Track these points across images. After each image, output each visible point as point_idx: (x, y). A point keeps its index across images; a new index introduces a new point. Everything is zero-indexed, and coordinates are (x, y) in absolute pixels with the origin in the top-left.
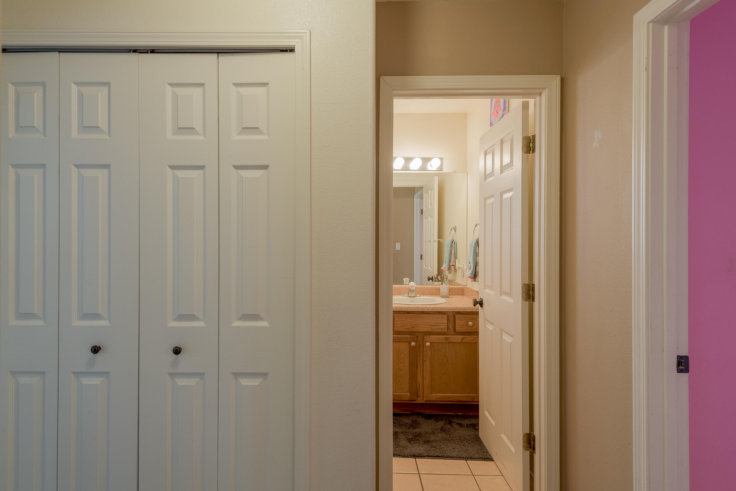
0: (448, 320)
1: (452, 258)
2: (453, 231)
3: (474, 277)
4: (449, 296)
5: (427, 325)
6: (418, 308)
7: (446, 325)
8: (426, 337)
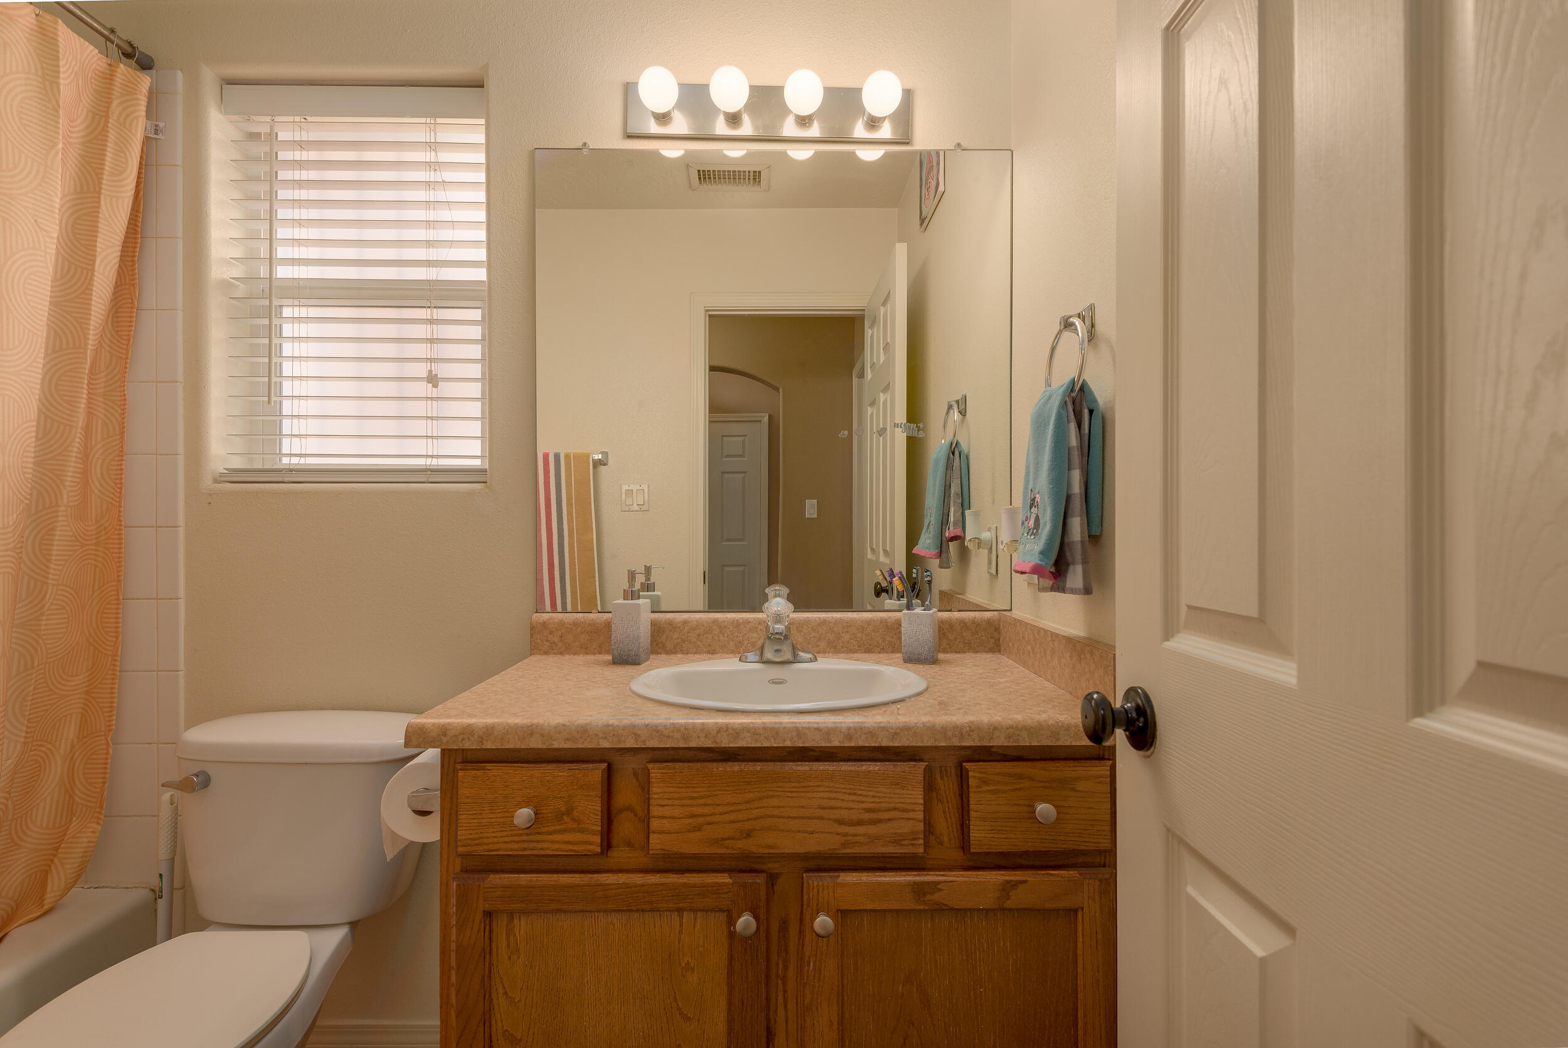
0: (929, 787)
1: (952, 510)
2: (956, 416)
3: (1053, 570)
4: (941, 656)
5: (822, 818)
6: (775, 731)
7: (921, 816)
8: (814, 881)
